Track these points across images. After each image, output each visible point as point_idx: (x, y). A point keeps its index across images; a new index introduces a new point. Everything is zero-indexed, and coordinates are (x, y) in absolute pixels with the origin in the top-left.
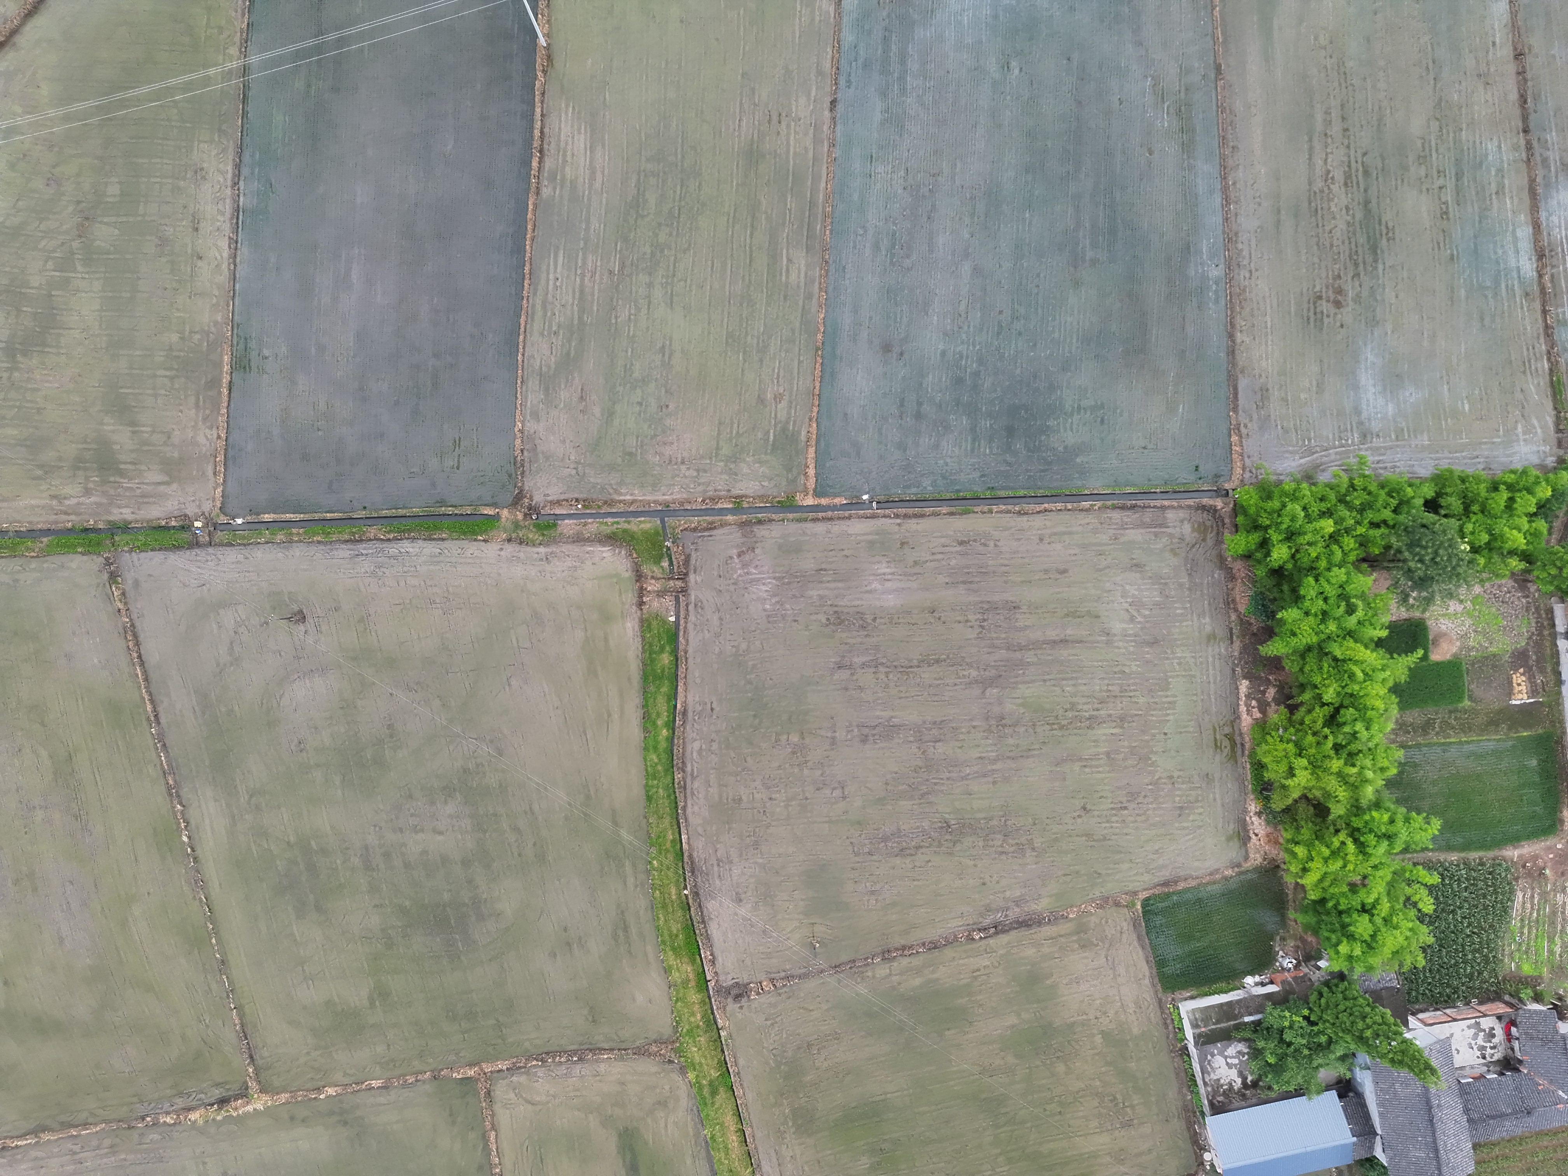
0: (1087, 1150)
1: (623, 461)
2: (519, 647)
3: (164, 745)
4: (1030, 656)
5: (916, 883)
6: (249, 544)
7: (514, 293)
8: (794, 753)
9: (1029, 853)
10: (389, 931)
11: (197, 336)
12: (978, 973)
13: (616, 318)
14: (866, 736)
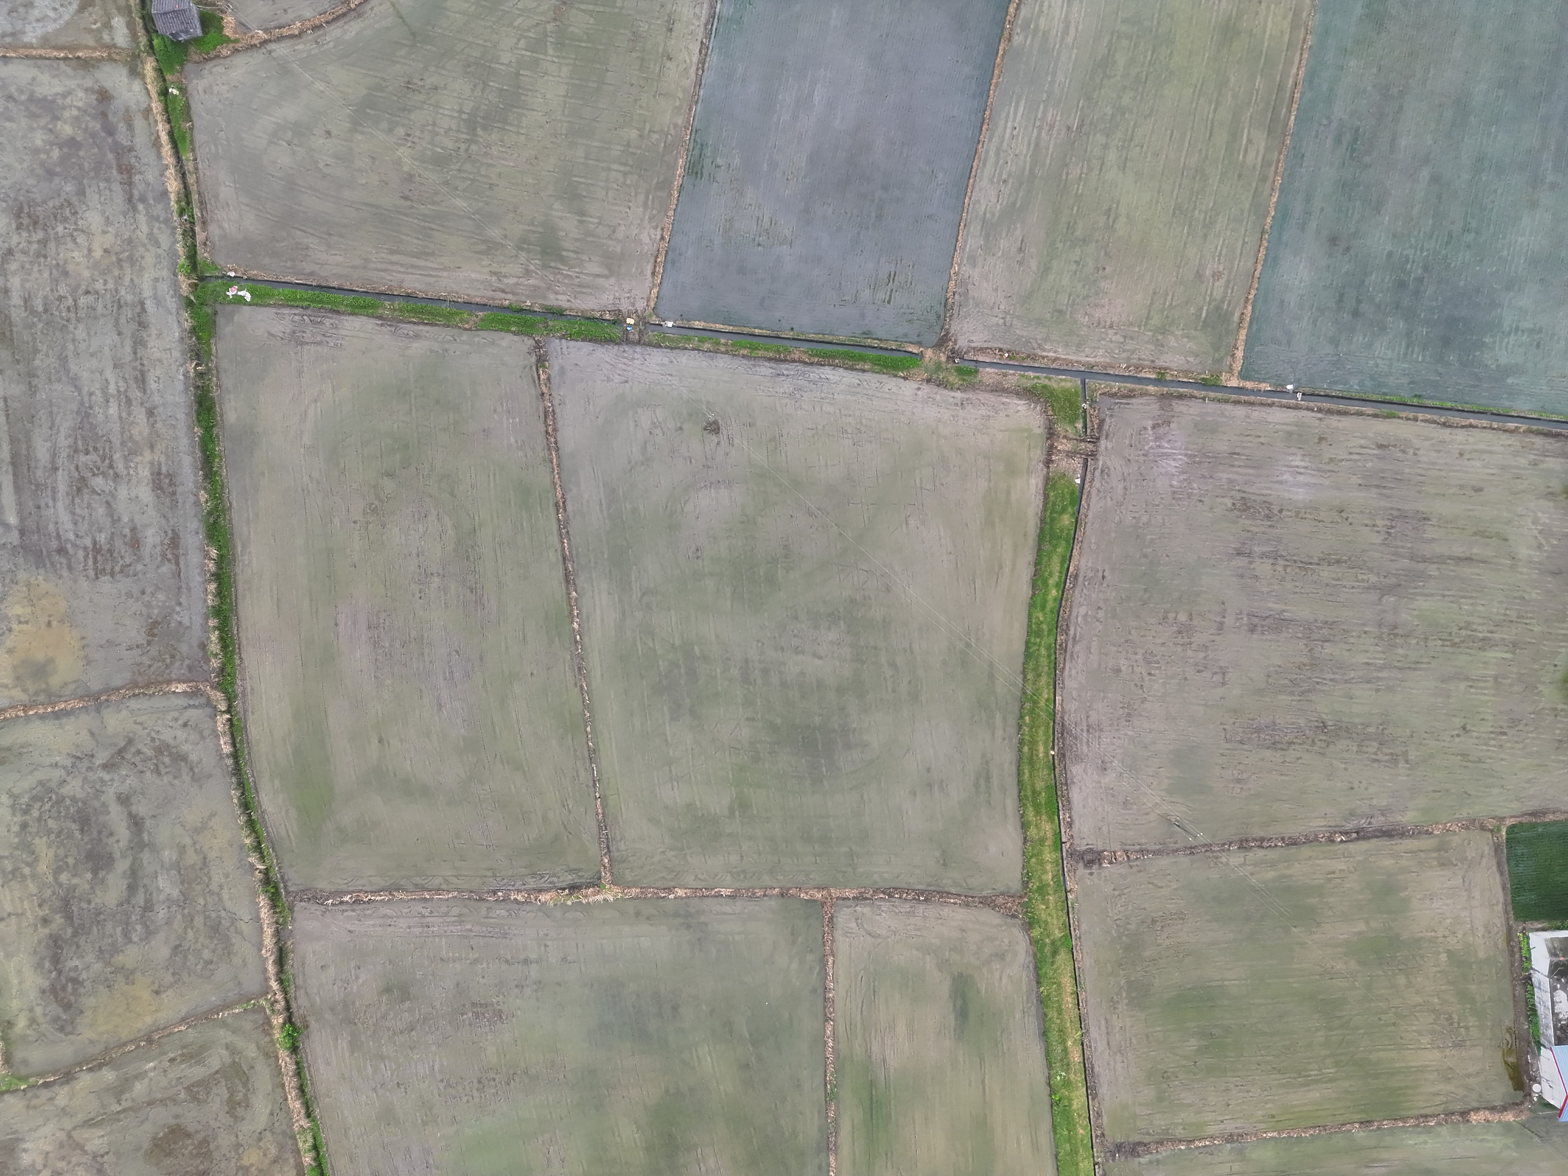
0: (1415, 1064)
1: (1052, 317)
2: (921, 488)
3: (568, 532)
4: (1433, 570)
5: (1283, 778)
6: (679, 348)
7: (970, 136)
8: (1180, 632)
9: (1402, 764)
10: (758, 746)
11: (655, 136)
12: (1333, 876)
13: (1067, 174)
14: (1255, 626)
